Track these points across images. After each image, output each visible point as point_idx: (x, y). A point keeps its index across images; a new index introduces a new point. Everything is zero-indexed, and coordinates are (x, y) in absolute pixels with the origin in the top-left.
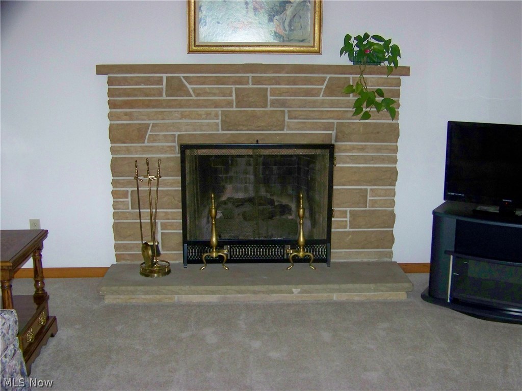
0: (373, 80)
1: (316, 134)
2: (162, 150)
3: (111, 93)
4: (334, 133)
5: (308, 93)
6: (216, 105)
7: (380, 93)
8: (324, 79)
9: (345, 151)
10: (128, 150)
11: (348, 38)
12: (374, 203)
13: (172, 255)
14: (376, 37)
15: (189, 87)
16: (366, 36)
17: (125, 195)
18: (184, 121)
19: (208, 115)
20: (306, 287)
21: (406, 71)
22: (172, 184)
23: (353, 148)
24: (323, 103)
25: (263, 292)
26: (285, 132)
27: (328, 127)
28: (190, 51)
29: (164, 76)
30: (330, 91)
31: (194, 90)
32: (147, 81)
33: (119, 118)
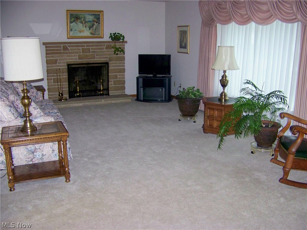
0: (118, 45)
1: (103, 60)
2: (62, 66)
3: (46, 50)
4: (108, 59)
5: (101, 49)
6: (77, 53)
7: (120, 48)
8: (105, 45)
9: (111, 64)
10: (52, 67)
11: (111, 34)
12: (119, 78)
13: (66, 96)
14: (118, 33)
15: (69, 48)
16: (116, 33)
17: (51, 79)
18: (68, 58)
19: (74, 56)
20: (105, 99)
21: (126, 42)
22: (65, 76)
23: (113, 63)
24: (105, 51)
25: (95, 102)
26: (95, 59)
27: (106, 58)
28: (68, 38)
29: (62, 45)
30: (107, 48)
31: (70, 49)
32: (57, 47)
33: (49, 57)
